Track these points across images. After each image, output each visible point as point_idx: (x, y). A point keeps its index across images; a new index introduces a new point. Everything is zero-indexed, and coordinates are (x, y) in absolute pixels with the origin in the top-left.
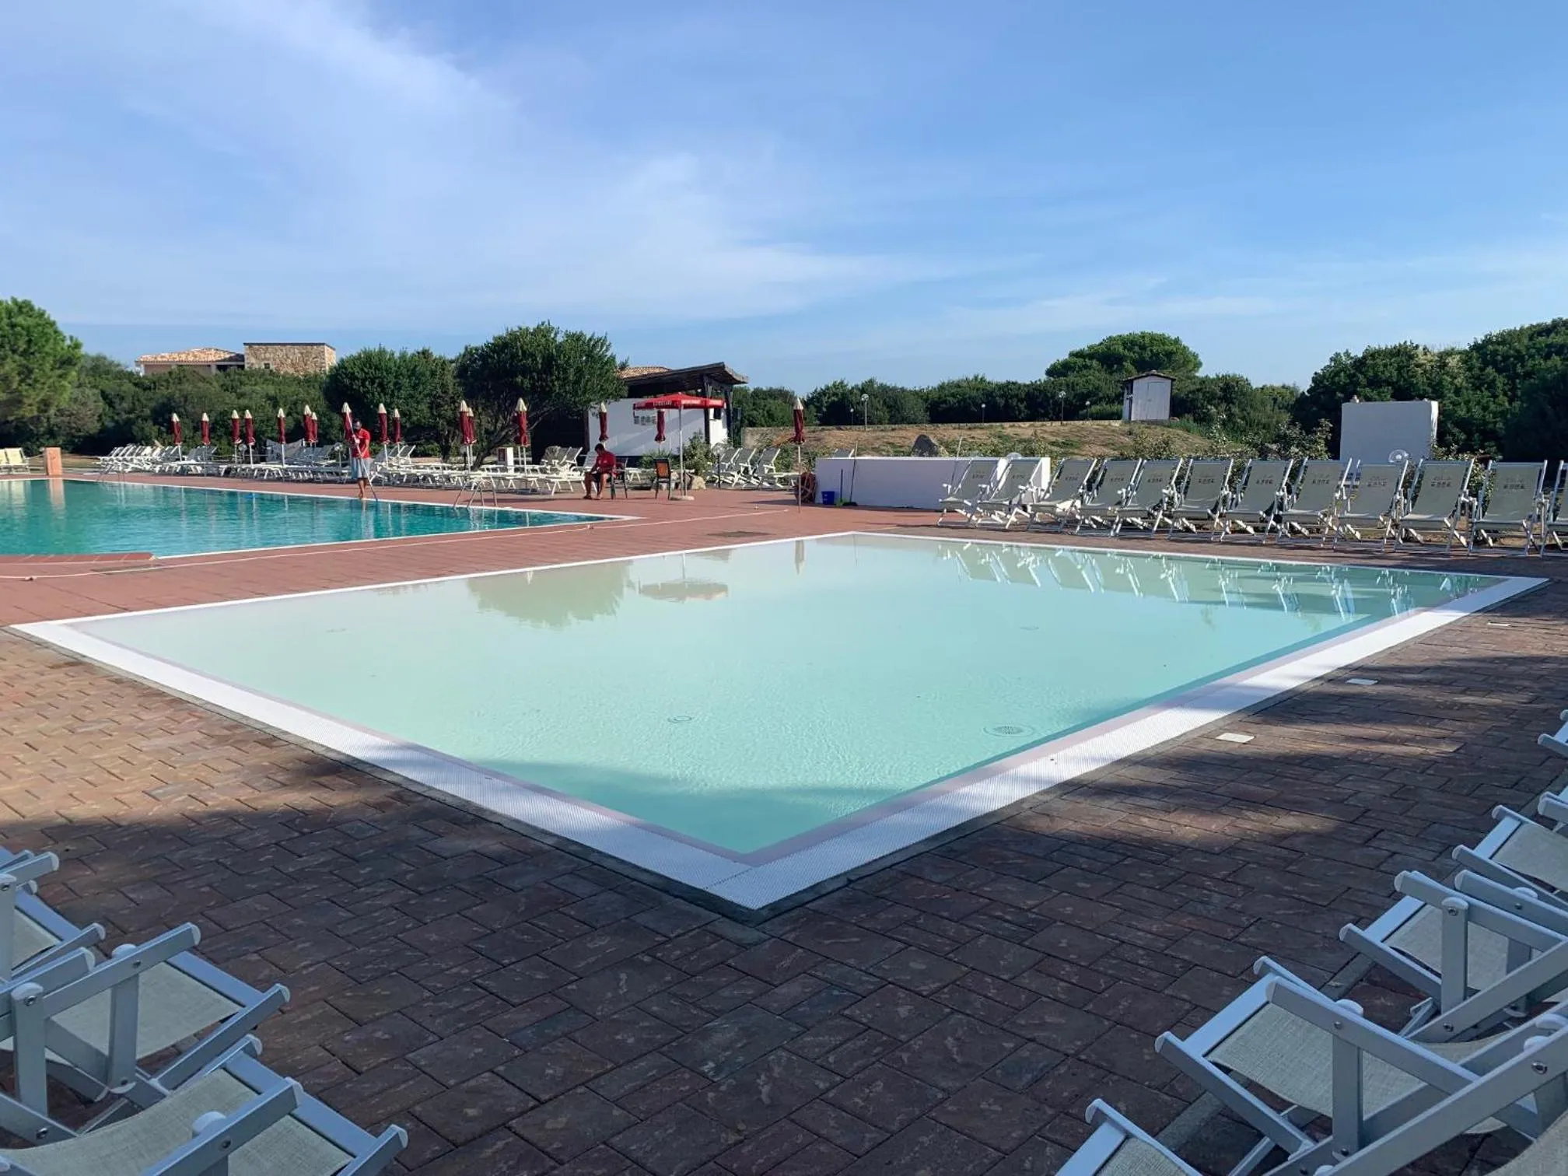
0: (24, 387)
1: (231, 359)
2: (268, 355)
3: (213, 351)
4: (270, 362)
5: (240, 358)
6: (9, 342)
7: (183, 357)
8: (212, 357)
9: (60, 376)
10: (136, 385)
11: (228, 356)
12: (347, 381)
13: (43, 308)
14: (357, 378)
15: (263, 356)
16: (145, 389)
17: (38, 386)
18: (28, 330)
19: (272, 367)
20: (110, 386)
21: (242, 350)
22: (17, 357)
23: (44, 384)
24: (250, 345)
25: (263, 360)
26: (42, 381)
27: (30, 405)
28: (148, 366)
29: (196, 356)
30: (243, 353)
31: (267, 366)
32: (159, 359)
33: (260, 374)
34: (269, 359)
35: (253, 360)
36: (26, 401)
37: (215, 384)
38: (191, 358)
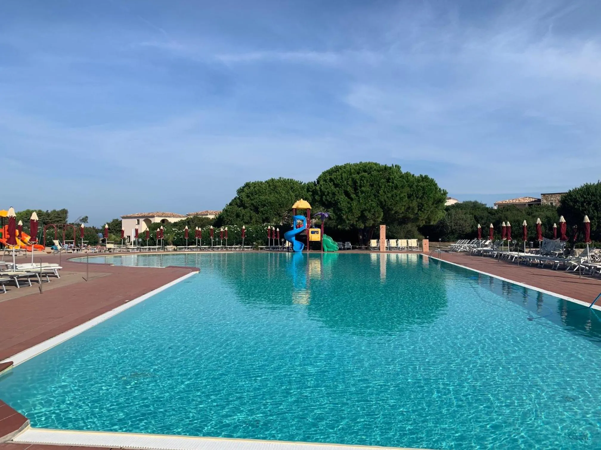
0: (420, 212)
1: (535, 201)
2: (552, 199)
3: (528, 198)
4: (553, 202)
5: (539, 200)
6: (415, 193)
7: (514, 201)
8: (527, 201)
9: (436, 207)
10: (489, 213)
11: (534, 200)
12: (571, 204)
13: (433, 178)
14: (578, 201)
15: (550, 199)
16: (492, 215)
17: (426, 212)
18: (423, 188)
19: (554, 204)
20: (478, 213)
21: (540, 197)
22: (418, 200)
23: (428, 210)
24: (544, 195)
25: (550, 201)
26: (427, 209)
27: (422, 220)
28: (499, 205)
29: (519, 201)
30: (540, 198)
31: (551, 203)
32: (504, 202)
33: (547, 207)
34: (552, 200)
35: (545, 201)
36: (421, 219)
37: (524, 212)
38: (517, 201)
